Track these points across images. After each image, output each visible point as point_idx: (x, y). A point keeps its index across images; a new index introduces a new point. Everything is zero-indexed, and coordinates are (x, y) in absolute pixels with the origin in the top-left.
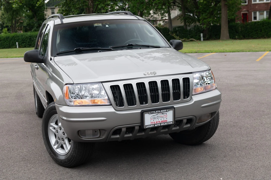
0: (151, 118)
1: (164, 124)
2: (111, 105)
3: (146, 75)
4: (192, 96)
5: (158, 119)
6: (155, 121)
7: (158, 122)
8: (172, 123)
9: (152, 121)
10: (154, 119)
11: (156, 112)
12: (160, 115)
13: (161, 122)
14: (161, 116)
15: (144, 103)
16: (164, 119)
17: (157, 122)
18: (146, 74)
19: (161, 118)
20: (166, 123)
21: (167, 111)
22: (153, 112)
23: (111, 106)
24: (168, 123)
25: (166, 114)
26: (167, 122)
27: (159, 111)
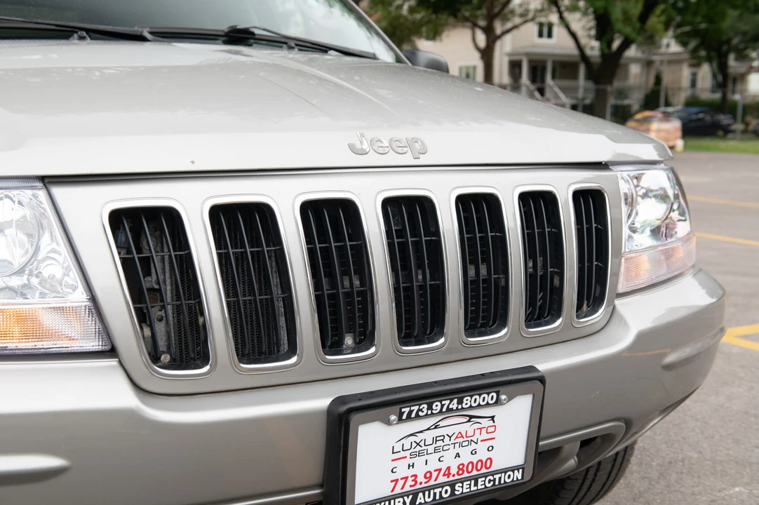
0: (398, 447)
1: (476, 484)
2: (112, 352)
3: (363, 153)
4: (618, 302)
5: (438, 455)
6: (420, 470)
7: (435, 475)
8: (518, 475)
9: (402, 471)
10: (413, 456)
11: (430, 408)
12: (456, 429)
13: (454, 470)
14: (460, 435)
15: (349, 341)
16: (473, 453)
17: (428, 476)
18: (366, 146)
19: (458, 450)
20: (485, 475)
21: (498, 402)
22: (411, 412)
23: (113, 362)
24: (497, 477)
25: (492, 418)
26: (493, 473)
27: (454, 405)
